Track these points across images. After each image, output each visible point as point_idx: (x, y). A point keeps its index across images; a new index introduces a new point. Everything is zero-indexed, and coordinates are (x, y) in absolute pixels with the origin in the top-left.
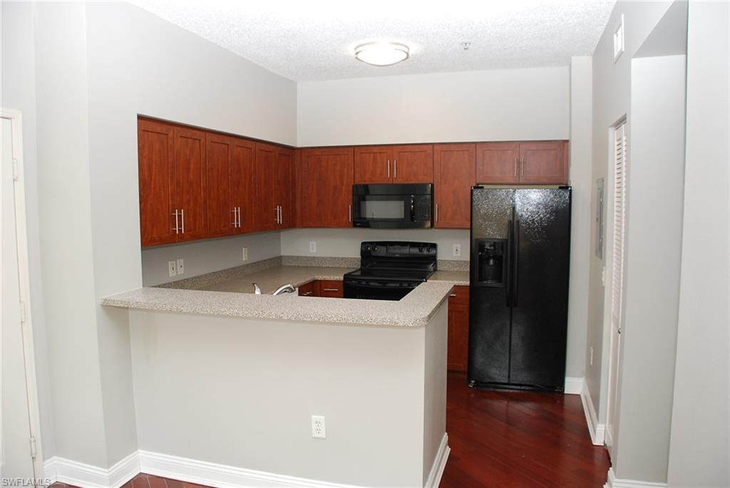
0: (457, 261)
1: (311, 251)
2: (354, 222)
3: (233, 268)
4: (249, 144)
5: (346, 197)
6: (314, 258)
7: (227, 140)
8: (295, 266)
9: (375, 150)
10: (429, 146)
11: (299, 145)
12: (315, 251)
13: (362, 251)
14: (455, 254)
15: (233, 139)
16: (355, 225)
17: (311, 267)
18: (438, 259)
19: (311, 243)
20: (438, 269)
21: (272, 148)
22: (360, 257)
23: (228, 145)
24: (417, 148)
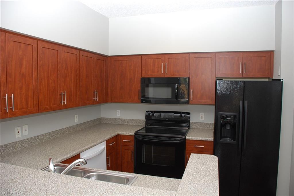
0: (202, 123)
1: (117, 115)
2: (141, 100)
3: (67, 128)
4: (74, 51)
5: (137, 85)
6: (119, 119)
7: (56, 47)
8: (108, 124)
9: (154, 57)
10: (187, 54)
11: (110, 54)
12: (120, 115)
13: (146, 116)
14: (201, 119)
15: (61, 47)
16: (142, 102)
17: (117, 124)
18: (190, 121)
19: (117, 111)
20: (191, 127)
21: (91, 55)
22: (145, 119)
23: (57, 50)
24: (180, 56)
